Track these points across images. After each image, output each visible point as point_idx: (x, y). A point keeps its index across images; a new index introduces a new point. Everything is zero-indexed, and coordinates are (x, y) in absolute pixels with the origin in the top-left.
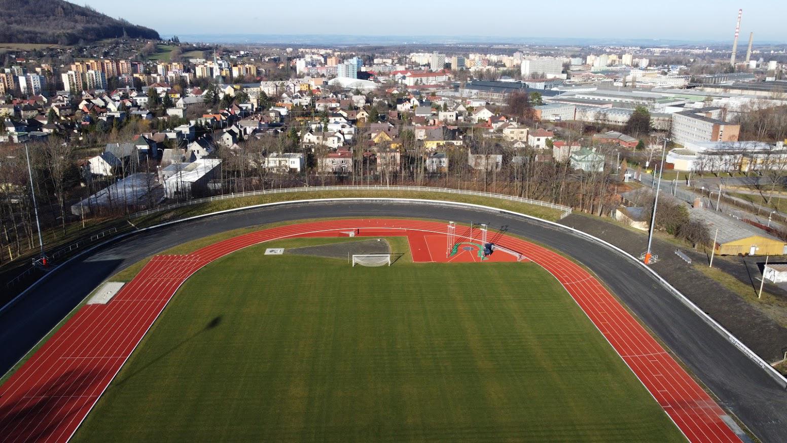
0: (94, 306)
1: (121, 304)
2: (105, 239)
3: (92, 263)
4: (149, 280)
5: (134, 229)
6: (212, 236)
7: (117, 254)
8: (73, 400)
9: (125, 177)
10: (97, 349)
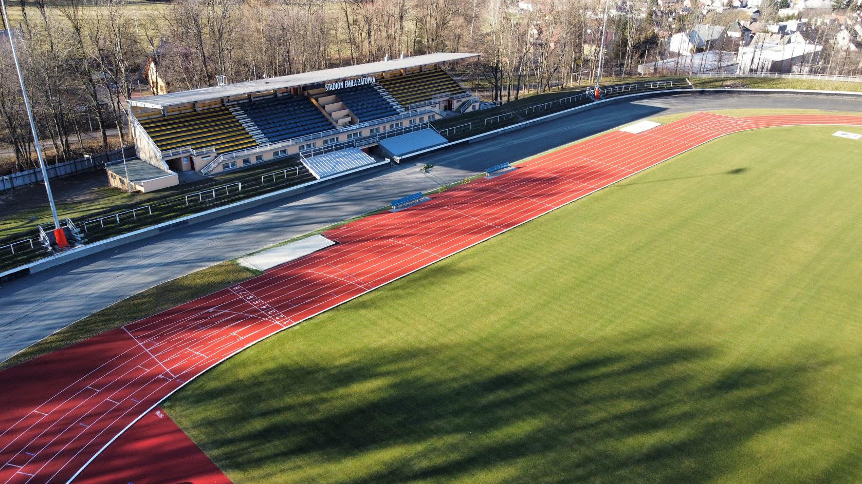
0: (625, 133)
1: (650, 137)
2: (659, 89)
3: (638, 105)
4: (686, 127)
5: (690, 87)
6: (773, 109)
7: (664, 103)
8: (578, 184)
9: (709, 50)
10: (613, 160)
